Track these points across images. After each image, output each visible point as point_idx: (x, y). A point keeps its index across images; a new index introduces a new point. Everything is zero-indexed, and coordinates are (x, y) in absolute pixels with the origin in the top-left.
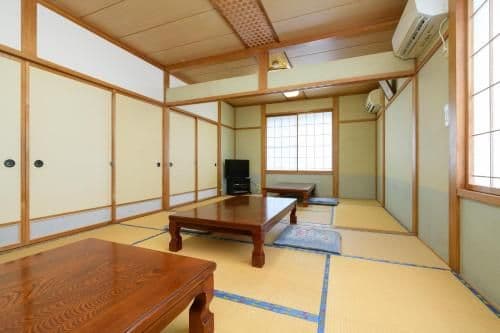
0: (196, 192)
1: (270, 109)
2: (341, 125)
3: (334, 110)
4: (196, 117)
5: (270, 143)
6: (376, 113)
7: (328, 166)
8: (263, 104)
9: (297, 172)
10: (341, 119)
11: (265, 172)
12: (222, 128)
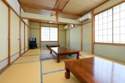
3: (58, 27)
5: (42, 33)
6: (66, 30)
8: (40, 23)
10: (59, 30)
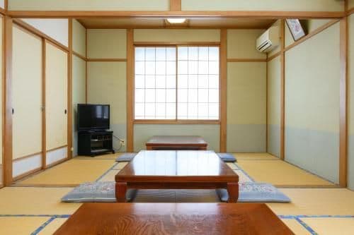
0: (43, 153)
1: (139, 36)
2: (229, 64)
3: (221, 45)
4: (43, 38)
5: (138, 82)
6: (267, 54)
7: (214, 114)
8: (130, 28)
9: (176, 122)
10: (229, 57)
11: (132, 122)
12: (74, 57)
